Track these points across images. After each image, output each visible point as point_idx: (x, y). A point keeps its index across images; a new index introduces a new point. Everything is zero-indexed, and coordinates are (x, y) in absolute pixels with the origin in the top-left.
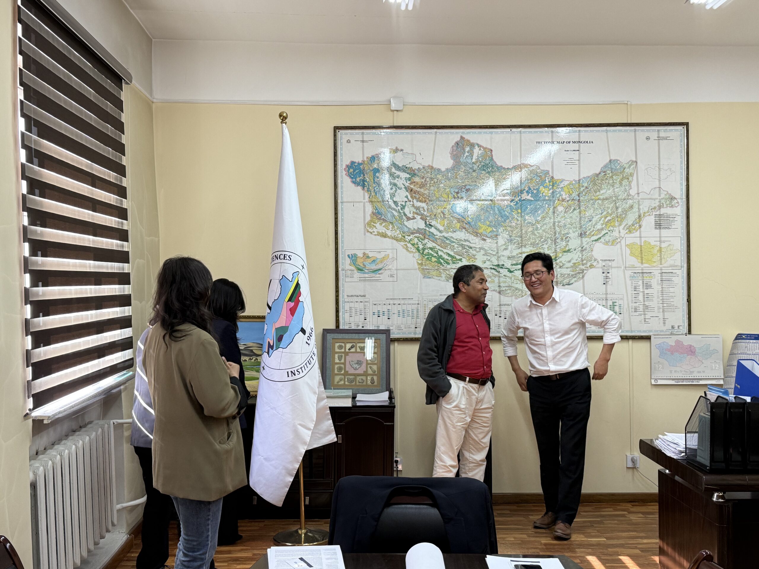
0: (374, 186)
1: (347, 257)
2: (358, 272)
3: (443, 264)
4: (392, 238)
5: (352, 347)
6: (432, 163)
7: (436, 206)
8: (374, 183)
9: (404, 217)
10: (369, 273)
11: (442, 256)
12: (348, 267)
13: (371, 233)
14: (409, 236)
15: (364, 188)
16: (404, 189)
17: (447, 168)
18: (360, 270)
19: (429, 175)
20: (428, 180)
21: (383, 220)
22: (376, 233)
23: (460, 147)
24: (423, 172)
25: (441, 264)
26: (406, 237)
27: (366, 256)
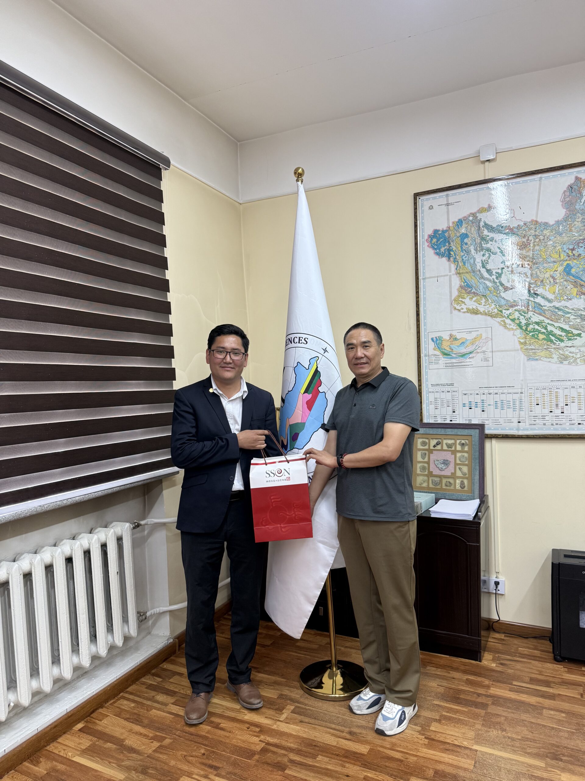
0: (462, 254)
1: (430, 341)
2: (444, 358)
3: (555, 341)
4: (486, 314)
5: (438, 444)
6: (537, 216)
7: (542, 270)
8: (462, 251)
9: (501, 288)
10: (457, 358)
11: (552, 331)
12: (432, 352)
13: (459, 310)
14: (508, 310)
15: (449, 258)
16: (500, 254)
17: (556, 220)
18: (445, 354)
19: (533, 231)
20: (531, 238)
21: (474, 293)
22: (465, 310)
23: (575, 191)
24: (524, 230)
25: (551, 341)
26: (504, 311)
27: (453, 338)
